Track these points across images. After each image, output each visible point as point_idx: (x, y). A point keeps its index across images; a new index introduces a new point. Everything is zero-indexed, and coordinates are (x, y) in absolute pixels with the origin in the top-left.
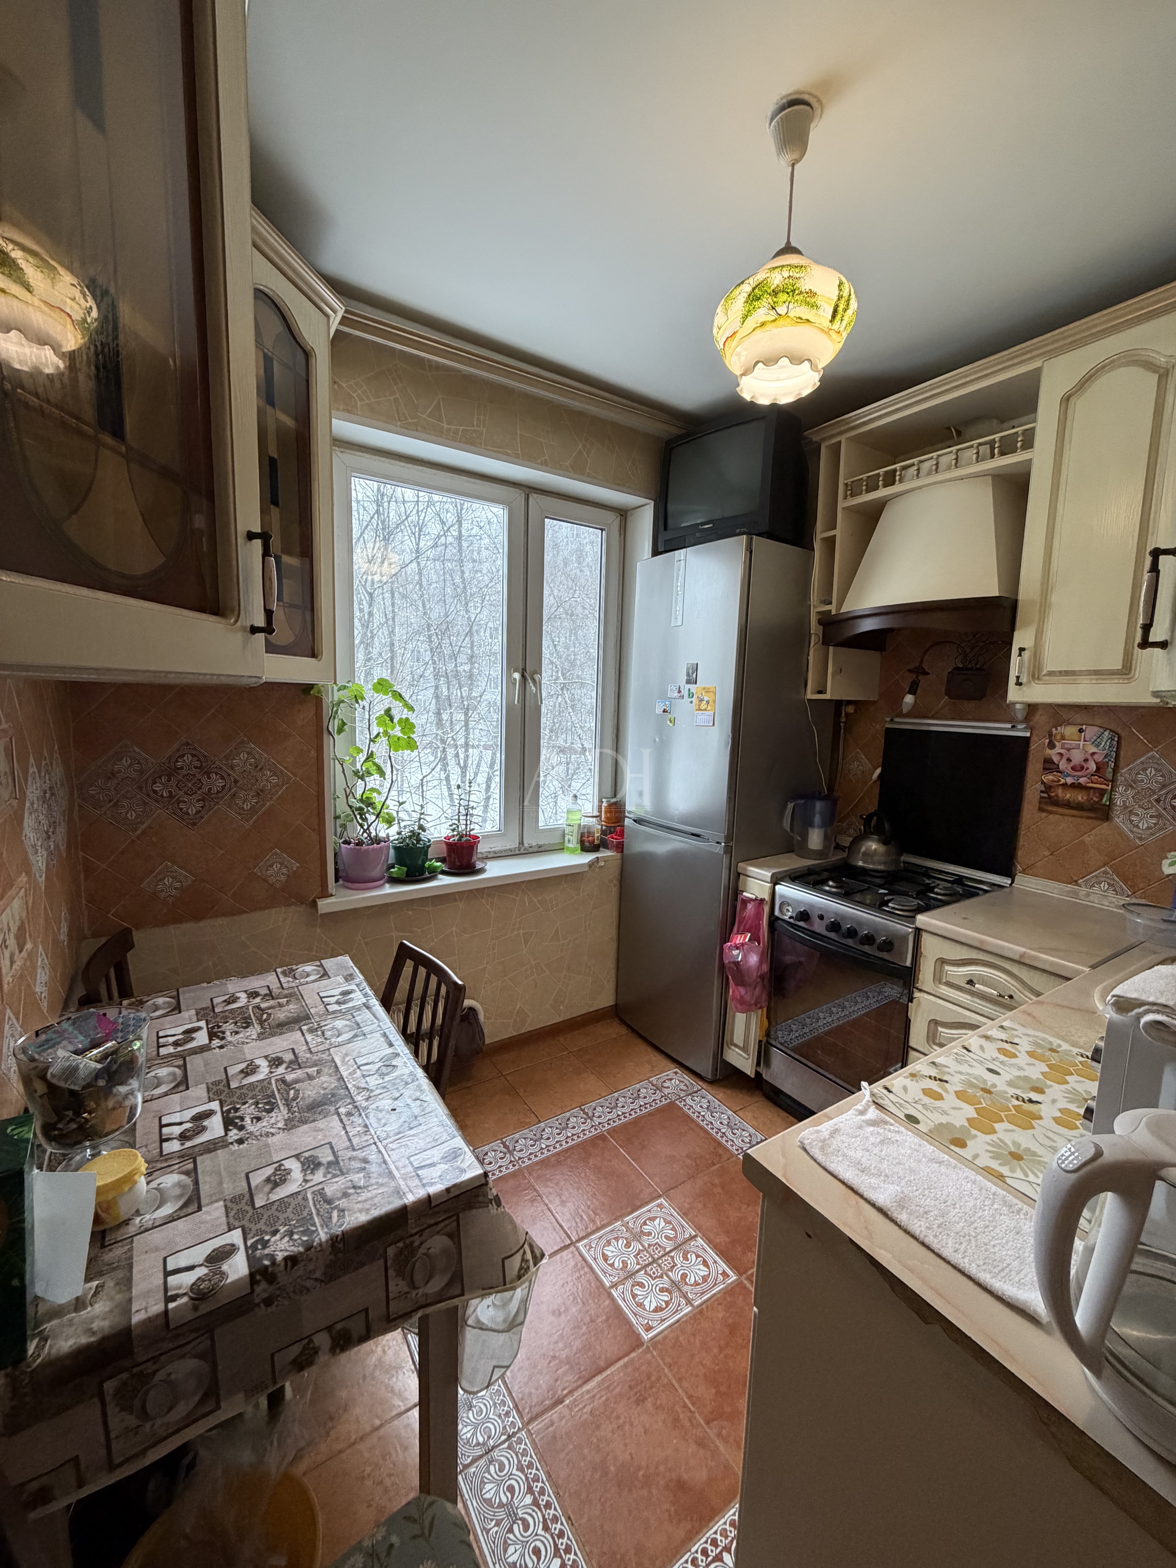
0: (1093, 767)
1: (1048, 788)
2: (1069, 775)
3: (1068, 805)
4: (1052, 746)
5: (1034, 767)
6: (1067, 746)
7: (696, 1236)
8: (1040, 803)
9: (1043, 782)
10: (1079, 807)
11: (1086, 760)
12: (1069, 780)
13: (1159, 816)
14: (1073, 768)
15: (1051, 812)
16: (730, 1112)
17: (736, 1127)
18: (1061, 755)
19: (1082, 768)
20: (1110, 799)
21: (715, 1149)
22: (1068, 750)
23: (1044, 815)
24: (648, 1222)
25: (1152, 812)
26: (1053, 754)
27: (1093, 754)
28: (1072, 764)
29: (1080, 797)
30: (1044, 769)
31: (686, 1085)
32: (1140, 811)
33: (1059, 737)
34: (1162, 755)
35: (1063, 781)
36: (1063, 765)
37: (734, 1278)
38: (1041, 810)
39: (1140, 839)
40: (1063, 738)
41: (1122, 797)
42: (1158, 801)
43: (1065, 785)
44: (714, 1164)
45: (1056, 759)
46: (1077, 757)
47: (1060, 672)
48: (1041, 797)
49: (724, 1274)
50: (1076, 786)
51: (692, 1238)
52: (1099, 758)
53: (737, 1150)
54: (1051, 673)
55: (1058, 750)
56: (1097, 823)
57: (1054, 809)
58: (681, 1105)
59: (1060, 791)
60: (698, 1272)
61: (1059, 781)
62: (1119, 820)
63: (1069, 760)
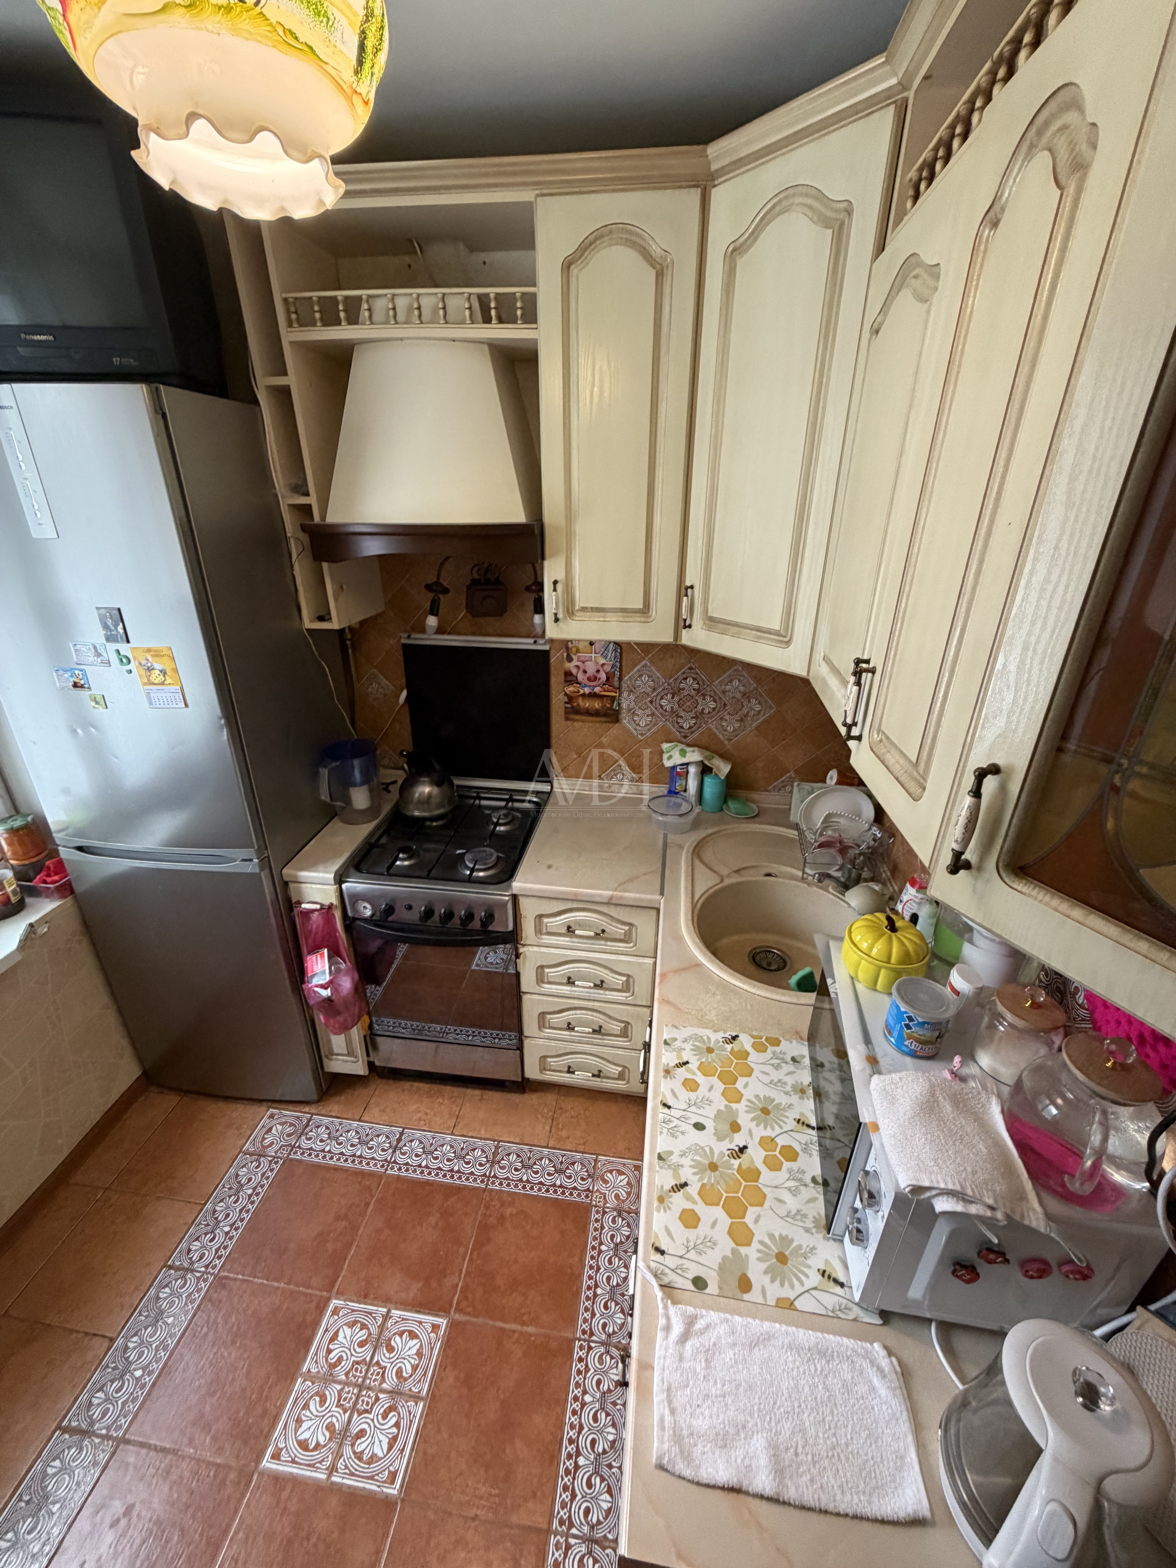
0: (603, 676)
1: (570, 699)
2: (586, 686)
3: (588, 713)
4: (570, 659)
5: (556, 680)
6: (582, 659)
7: (389, 1312)
8: (566, 713)
9: (566, 694)
10: (596, 714)
11: (598, 671)
12: (587, 690)
13: (653, 715)
14: (589, 679)
15: (575, 720)
16: (355, 1124)
17: (369, 1137)
18: (578, 667)
19: (595, 678)
20: (619, 704)
21: (360, 1184)
22: (583, 662)
23: (569, 723)
24: (331, 1347)
25: (648, 712)
26: (571, 666)
27: (603, 665)
28: (588, 675)
29: (597, 705)
30: (566, 681)
31: (291, 1125)
32: (640, 712)
33: (574, 650)
34: (651, 662)
35: (582, 692)
36: (581, 677)
37: (445, 1322)
38: (567, 719)
39: (642, 735)
40: (578, 651)
41: (626, 701)
42: (651, 702)
43: (583, 695)
44: (367, 1204)
45: (574, 671)
46: (591, 668)
47: (592, 608)
48: (566, 708)
49: (435, 1327)
50: (593, 696)
51: (386, 1317)
52: (608, 668)
53: (382, 1166)
54: (584, 609)
55: (575, 662)
56: (611, 725)
57: (577, 717)
58: (298, 1156)
59: (580, 700)
60: (410, 1353)
61: (579, 692)
62: (625, 720)
63: (585, 672)
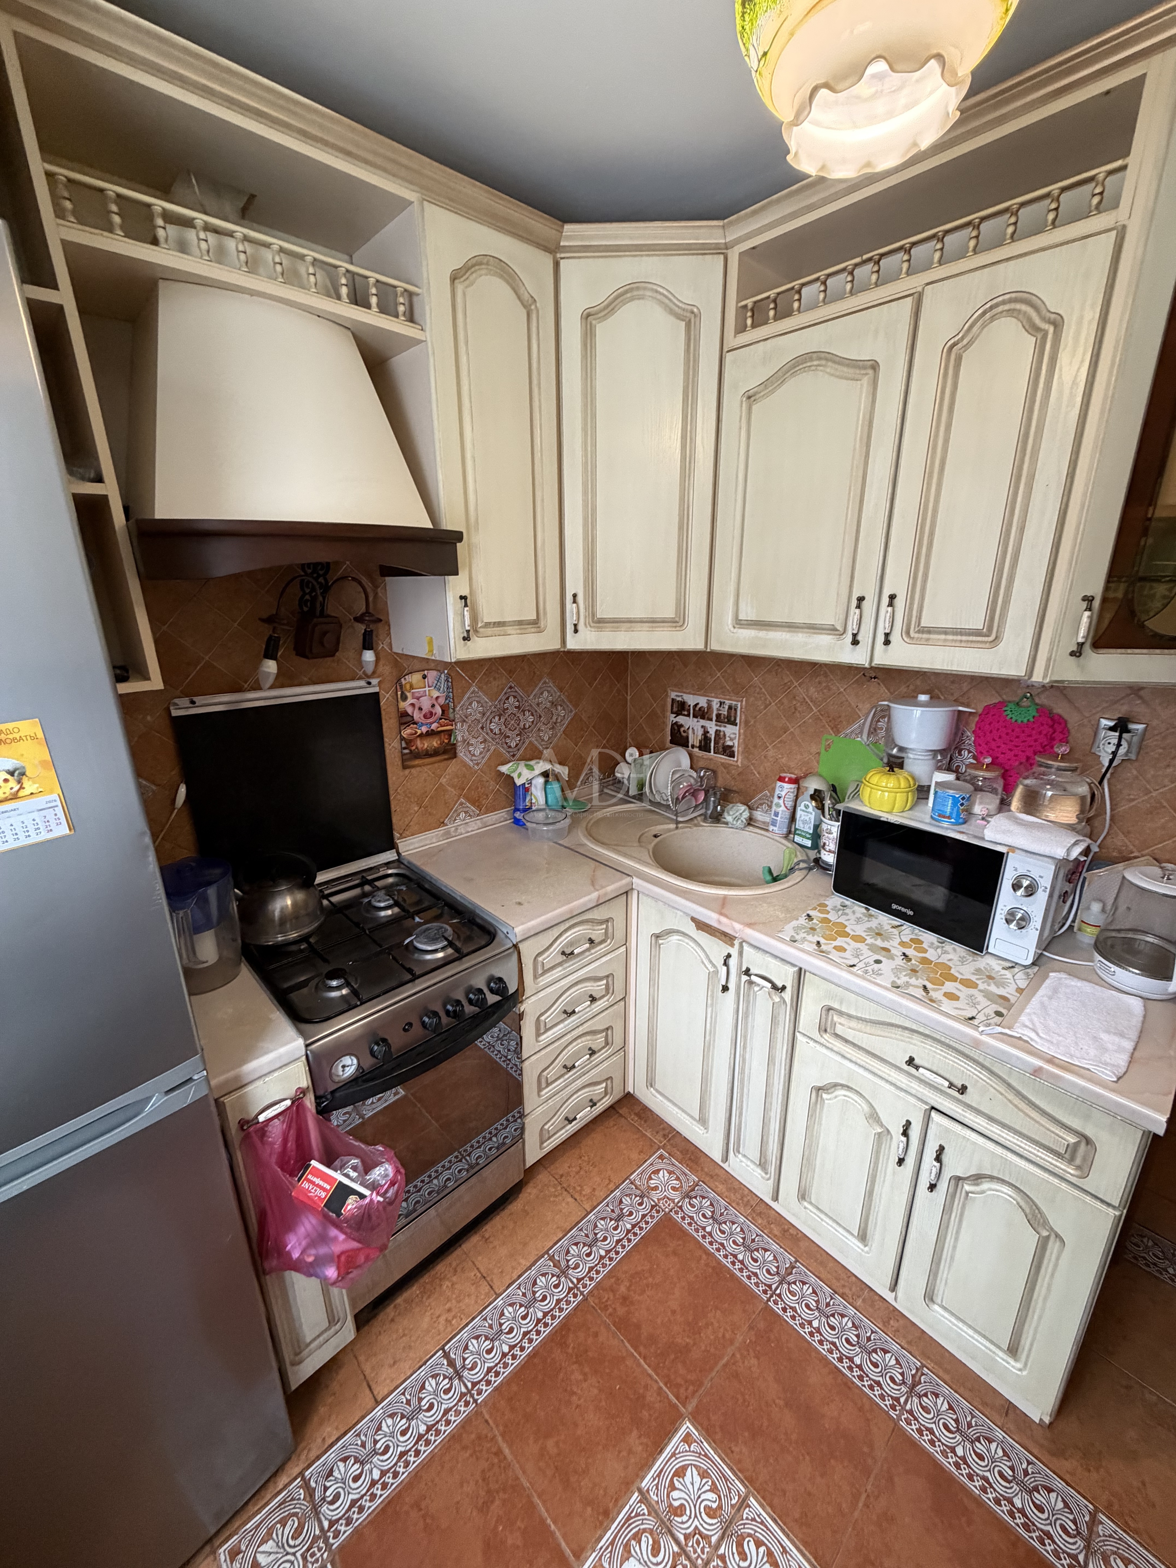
0: (438, 710)
1: (409, 742)
2: (423, 724)
3: (428, 754)
4: (404, 698)
6: (417, 695)
7: (640, 1491)
8: (403, 761)
9: (402, 739)
10: (435, 753)
11: (433, 706)
12: (424, 729)
14: (425, 716)
16: (378, 1412)
17: (415, 1402)
18: (413, 705)
20: (455, 739)
22: (418, 699)
25: (480, 739)
26: (404, 705)
28: (423, 712)
29: (435, 743)
30: (401, 724)
32: (473, 741)
33: (408, 687)
38: (405, 767)
41: (460, 733)
45: (409, 710)
46: (426, 703)
47: (495, 623)
48: (403, 755)
50: (431, 734)
51: (644, 1498)
52: (442, 701)
54: (487, 625)
55: (410, 700)
56: (449, 762)
59: (418, 742)
60: (696, 1486)
61: (416, 733)
62: (461, 753)
63: (420, 709)
